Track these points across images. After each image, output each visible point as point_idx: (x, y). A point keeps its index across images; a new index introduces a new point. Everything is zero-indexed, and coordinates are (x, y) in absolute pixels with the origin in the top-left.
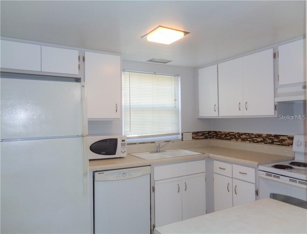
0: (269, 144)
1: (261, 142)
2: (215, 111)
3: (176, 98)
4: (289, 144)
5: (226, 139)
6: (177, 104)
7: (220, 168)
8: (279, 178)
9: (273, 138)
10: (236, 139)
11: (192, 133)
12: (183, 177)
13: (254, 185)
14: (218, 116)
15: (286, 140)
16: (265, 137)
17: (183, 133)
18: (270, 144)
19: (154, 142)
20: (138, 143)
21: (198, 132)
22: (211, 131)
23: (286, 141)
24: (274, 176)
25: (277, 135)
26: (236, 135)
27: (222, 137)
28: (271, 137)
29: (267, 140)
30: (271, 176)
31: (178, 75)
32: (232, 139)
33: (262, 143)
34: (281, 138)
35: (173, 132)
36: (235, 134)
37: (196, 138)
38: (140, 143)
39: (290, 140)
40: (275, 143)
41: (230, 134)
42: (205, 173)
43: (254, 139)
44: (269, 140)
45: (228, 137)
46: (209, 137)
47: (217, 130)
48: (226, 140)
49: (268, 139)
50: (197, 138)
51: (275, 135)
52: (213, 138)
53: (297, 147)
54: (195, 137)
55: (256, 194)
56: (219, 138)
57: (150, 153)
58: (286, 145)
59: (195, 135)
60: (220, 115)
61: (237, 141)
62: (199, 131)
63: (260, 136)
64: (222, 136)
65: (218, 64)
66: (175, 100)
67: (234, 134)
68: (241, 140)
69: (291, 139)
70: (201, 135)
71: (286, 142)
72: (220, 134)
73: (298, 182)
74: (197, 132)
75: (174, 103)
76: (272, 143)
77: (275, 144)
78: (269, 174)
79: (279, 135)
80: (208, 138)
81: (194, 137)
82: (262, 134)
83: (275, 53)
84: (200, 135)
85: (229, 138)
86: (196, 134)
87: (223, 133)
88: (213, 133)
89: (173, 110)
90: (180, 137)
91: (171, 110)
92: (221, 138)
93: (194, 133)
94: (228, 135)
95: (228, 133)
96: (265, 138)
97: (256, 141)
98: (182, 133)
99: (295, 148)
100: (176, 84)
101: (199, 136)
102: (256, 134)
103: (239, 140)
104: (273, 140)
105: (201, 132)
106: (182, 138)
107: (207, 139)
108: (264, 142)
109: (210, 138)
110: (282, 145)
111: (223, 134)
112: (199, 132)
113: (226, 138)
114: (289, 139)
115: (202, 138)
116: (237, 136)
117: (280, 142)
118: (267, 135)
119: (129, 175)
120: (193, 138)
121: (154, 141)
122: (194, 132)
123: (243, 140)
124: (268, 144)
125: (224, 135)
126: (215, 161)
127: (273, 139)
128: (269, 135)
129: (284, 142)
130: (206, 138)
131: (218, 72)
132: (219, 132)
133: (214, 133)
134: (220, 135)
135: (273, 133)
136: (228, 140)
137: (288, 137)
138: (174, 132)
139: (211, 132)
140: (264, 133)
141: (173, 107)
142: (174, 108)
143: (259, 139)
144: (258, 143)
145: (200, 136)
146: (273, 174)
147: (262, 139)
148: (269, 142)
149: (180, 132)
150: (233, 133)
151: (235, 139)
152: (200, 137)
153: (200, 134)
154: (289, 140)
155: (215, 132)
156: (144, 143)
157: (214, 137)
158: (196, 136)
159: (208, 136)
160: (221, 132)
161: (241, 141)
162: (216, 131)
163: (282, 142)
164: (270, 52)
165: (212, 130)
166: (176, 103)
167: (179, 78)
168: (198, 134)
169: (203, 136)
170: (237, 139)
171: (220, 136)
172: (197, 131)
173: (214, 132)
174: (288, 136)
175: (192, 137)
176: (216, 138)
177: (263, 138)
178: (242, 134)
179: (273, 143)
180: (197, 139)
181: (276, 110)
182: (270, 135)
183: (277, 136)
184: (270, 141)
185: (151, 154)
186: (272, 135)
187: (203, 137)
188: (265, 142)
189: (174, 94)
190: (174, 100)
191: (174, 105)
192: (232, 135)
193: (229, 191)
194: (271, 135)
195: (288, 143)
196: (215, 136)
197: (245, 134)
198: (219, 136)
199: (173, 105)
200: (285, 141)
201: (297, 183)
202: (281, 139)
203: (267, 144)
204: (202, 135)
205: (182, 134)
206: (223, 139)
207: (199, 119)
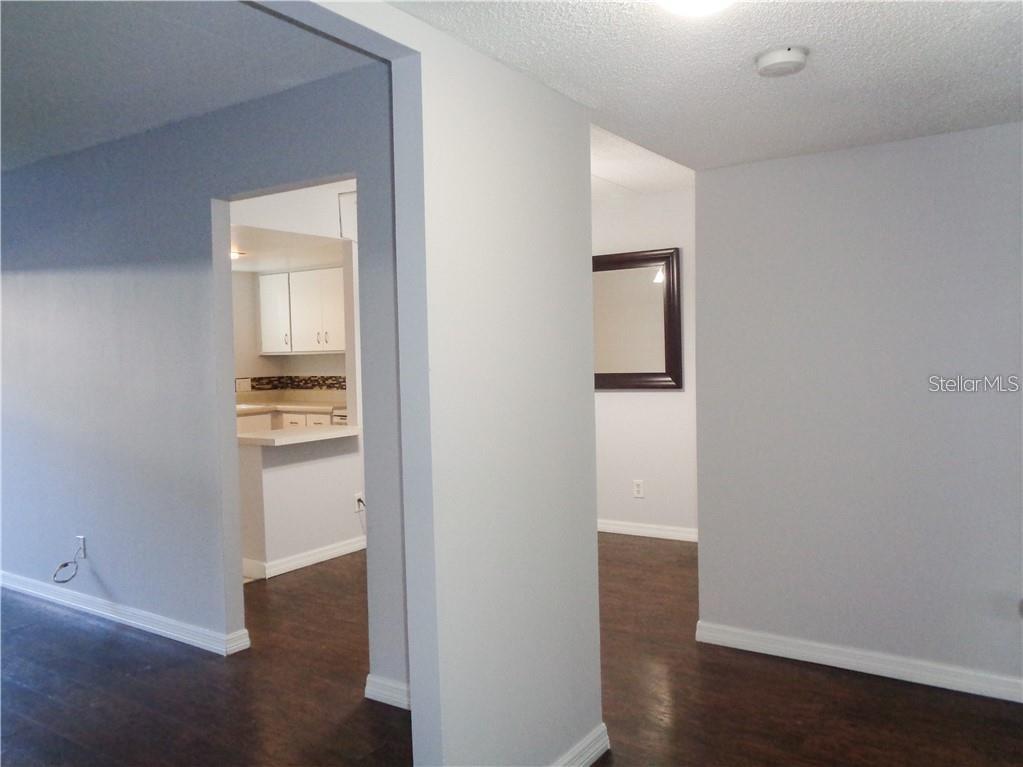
2: (287, 343)
5: (305, 388)
7: (291, 422)
11: (250, 379)
14: (290, 351)
21: (262, 378)
22: (283, 377)
32: (314, 387)
36: (319, 379)
37: (258, 388)
41: (312, 379)
46: (279, 387)
47: (293, 374)
48: (307, 389)
52: (285, 388)
54: (256, 387)
56: (295, 387)
60: (294, 350)
61: (321, 389)
62: (263, 376)
64: (300, 384)
65: (290, 274)
67: (317, 379)
72: (297, 380)
80: (279, 389)
84: (265, 383)
85: (310, 385)
86: (257, 382)
92: (298, 387)
93: (253, 380)
94: (309, 382)
95: (309, 378)
101: (264, 385)
103: (324, 387)
105: (266, 378)
107: (277, 389)
109: (282, 388)
111: (302, 380)
112: (264, 378)
113: (306, 386)
115: (267, 388)
116: (321, 382)
120: (253, 387)
122: (254, 378)
125: (303, 382)
126: (285, 415)
130: (275, 387)
132: (295, 377)
134: (297, 382)
136: (309, 389)
139: (283, 379)
150: (316, 377)
151: (318, 386)
153: (264, 381)
157: (288, 387)
158: (257, 385)
159: (279, 385)
160: (298, 377)
162: (291, 377)
165: (285, 375)
168: (262, 381)
169: (270, 384)
170: (321, 386)
171: (297, 384)
172: (260, 377)
173: (287, 379)
176: (291, 388)
180: (260, 389)
187: (269, 386)
192: (314, 380)
196: (289, 385)
198: (295, 384)
204: (268, 384)
206: (302, 388)
207: (262, 356)
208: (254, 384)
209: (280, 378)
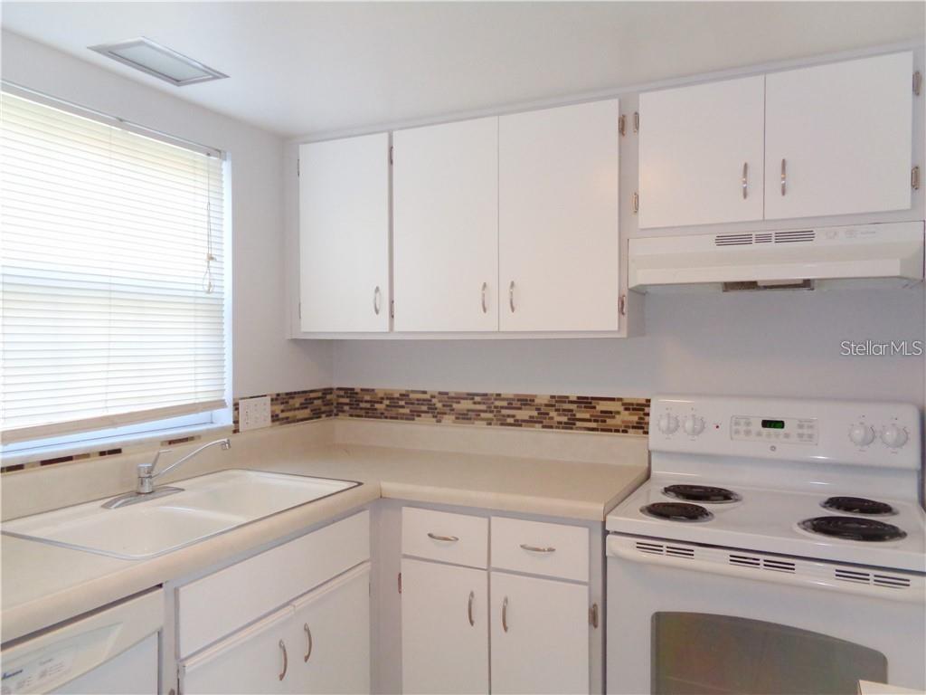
0: (558, 430)
1: (531, 421)
2: (377, 311)
3: (214, 252)
4: (628, 427)
5: (392, 418)
6: (215, 277)
7: (430, 535)
8: (689, 554)
9: (573, 407)
10: (434, 417)
11: (272, 400)
12: (296, 603)
13: (586, 588)
14: (388, 330)
15: (618, 413)
16: (546, 405)
17: (240, 402)
18: (563, 428)
19: (118, 451)
20: (33, 465)
21: (291, 395)
22: (331, 389)
23: (617, 416)
24: (672, 551)
25: (587, 398)
26: (434, 401)
27: (376, 409)
28: (567, 406)
29: (553, 414)
30: (658, 549)
31: (219, 153)
32: (419, 416)
33: (533, 427)
34: (602, 406)
35: (199, 395)
36: (433, 397)
37: (283, 419)
38: (44, 463)
39: (630, 414)
40: (579, 424)
41: (412, 396)
42: (369, 564)
43: (505, 412)
44: (559, 415)
45: (402, 407)
46: (323, 413)
47: (357, 385)
48: (396, 418)
49: (556, 410)
50: (287, 418)
51: (579, 398)
52: (337, 415)
53: (666, 436)
54: (282, 415)
55: (590, 624)
56: (363, 413)
57: (106, 506)
58: (617, 431)
59: (282, 407)
60: (397, 329)
61: (439, 421)
62: (293, 390)
63: (526, 401)
64: (377, 406)
65: (395, 133)
66: (211, 258)
67: (427, 396)
68: (453, 417)
69: (634, 409)
70: (301, 404)
71: (617, 421)
72: (367, 398)
73: (762, 562)
74: (287, 394)
75: (205, 269)
76: (570, 425)
77: (581, 428)
78: (648, 543)
79: (593, 398)
80: (323, 416)
81: (277, 416)
82: (536, 396)
83: (624, 116)
84: (297, 405)
85: (406, 411)
86: (282, 403)
87: (381, 395)
88: (339, 396)
89: (199, 301)
90: (225, 417)
91: (192, 300)
92: (371, 413)
93: (276, 399)
94: (402, 403)
95: (404, 396)
96: (543, 409)
97: (510, 420)
98: (234, 399)
99: (656, 438)
100: (211, 188)
101: (295, 409)
102: (512, 397)
103: (446, 416)
104: (575, 415)
105: (299, 393)
106: (236, 422)
107: (320, 417)
108: (541, 422)
109: (329, 414)
110: (603, 430)
111: (382, 398)
112: (295, 393)
113: (394, 412)
114: (626, 409)
115: (301, 417)
116: (439, 405)
117: (596, 421)
118: (553, 397)
119: (43, 675)
120: (275, 418)
121: (118, 447)
122: (278, 395)
123: (464, 417)
124: (554, 430)
125: (387, 402)
127: (571, 411)
128: (560, 397)
129: (609, 421)
130: (317, 414)
131: (391, 162)
132: (362, 390)
133: (342, 397)
134: (367, 402)
135: (573, 393)
136: (402, 419)
137: (623, 404)
138: (203, 398)
139: (331, 393)
140: (543, 390)
141: (200, 288)
142: (203, 295)
143: (523, 414)
144: (520, 426)
145: (298, 409)
146: (665, 544)
147: (535, 413)
148: (560, 423)
149: (228, 397)
150: (425, 392)
151: (430, 415)
152: (297, 412)
153: (297, 402)
154: (627, 412)
155: (350, 392)
156: (69, 458)
157: (343, 411)
158: (282, 411)
159: (323, 408)
160: (373, 390)
161: (454, 422)
162: (353, 389)
163: (605, 421)
164: (608, 112)
165: (335, 385)
166: (212, 270)
167: (226, 167)
168: (291, 402)
169: (306, 408)
170: (437, 415)
171: (368, 405)
172: (287, 391)
173: (342, 393)
174: (625, 401)
175: (272, 416)
176: (351, 416)
177: (538, 409)
178: (458, 398)
179: (574, 424)
180: (288, 421)
181: (623, 314)
182: (563, 399)
183: (585, 402)
184: (564, 419)
185: (117, 513)
186: (571, 399)
187: (306, 412)
188: (546, 422)
189: (206, 232)
190: (205, 257)
191: (207, 282)
192: (418, 400)
193: (472, 622)
194: (567, 397)
195: (623, 422)
196: (346, 408)
197: (471, 396)
198: (363, 405)
199: (199, 281)
200: (614, 417)
201: (762, 565)
202: (602, 412)
203: (551, 427)
204: (303, 406)
205: (236, 407)
206: (382, 416)
207: (296, 342)
208: (278, 408)
209: (328, 391)
